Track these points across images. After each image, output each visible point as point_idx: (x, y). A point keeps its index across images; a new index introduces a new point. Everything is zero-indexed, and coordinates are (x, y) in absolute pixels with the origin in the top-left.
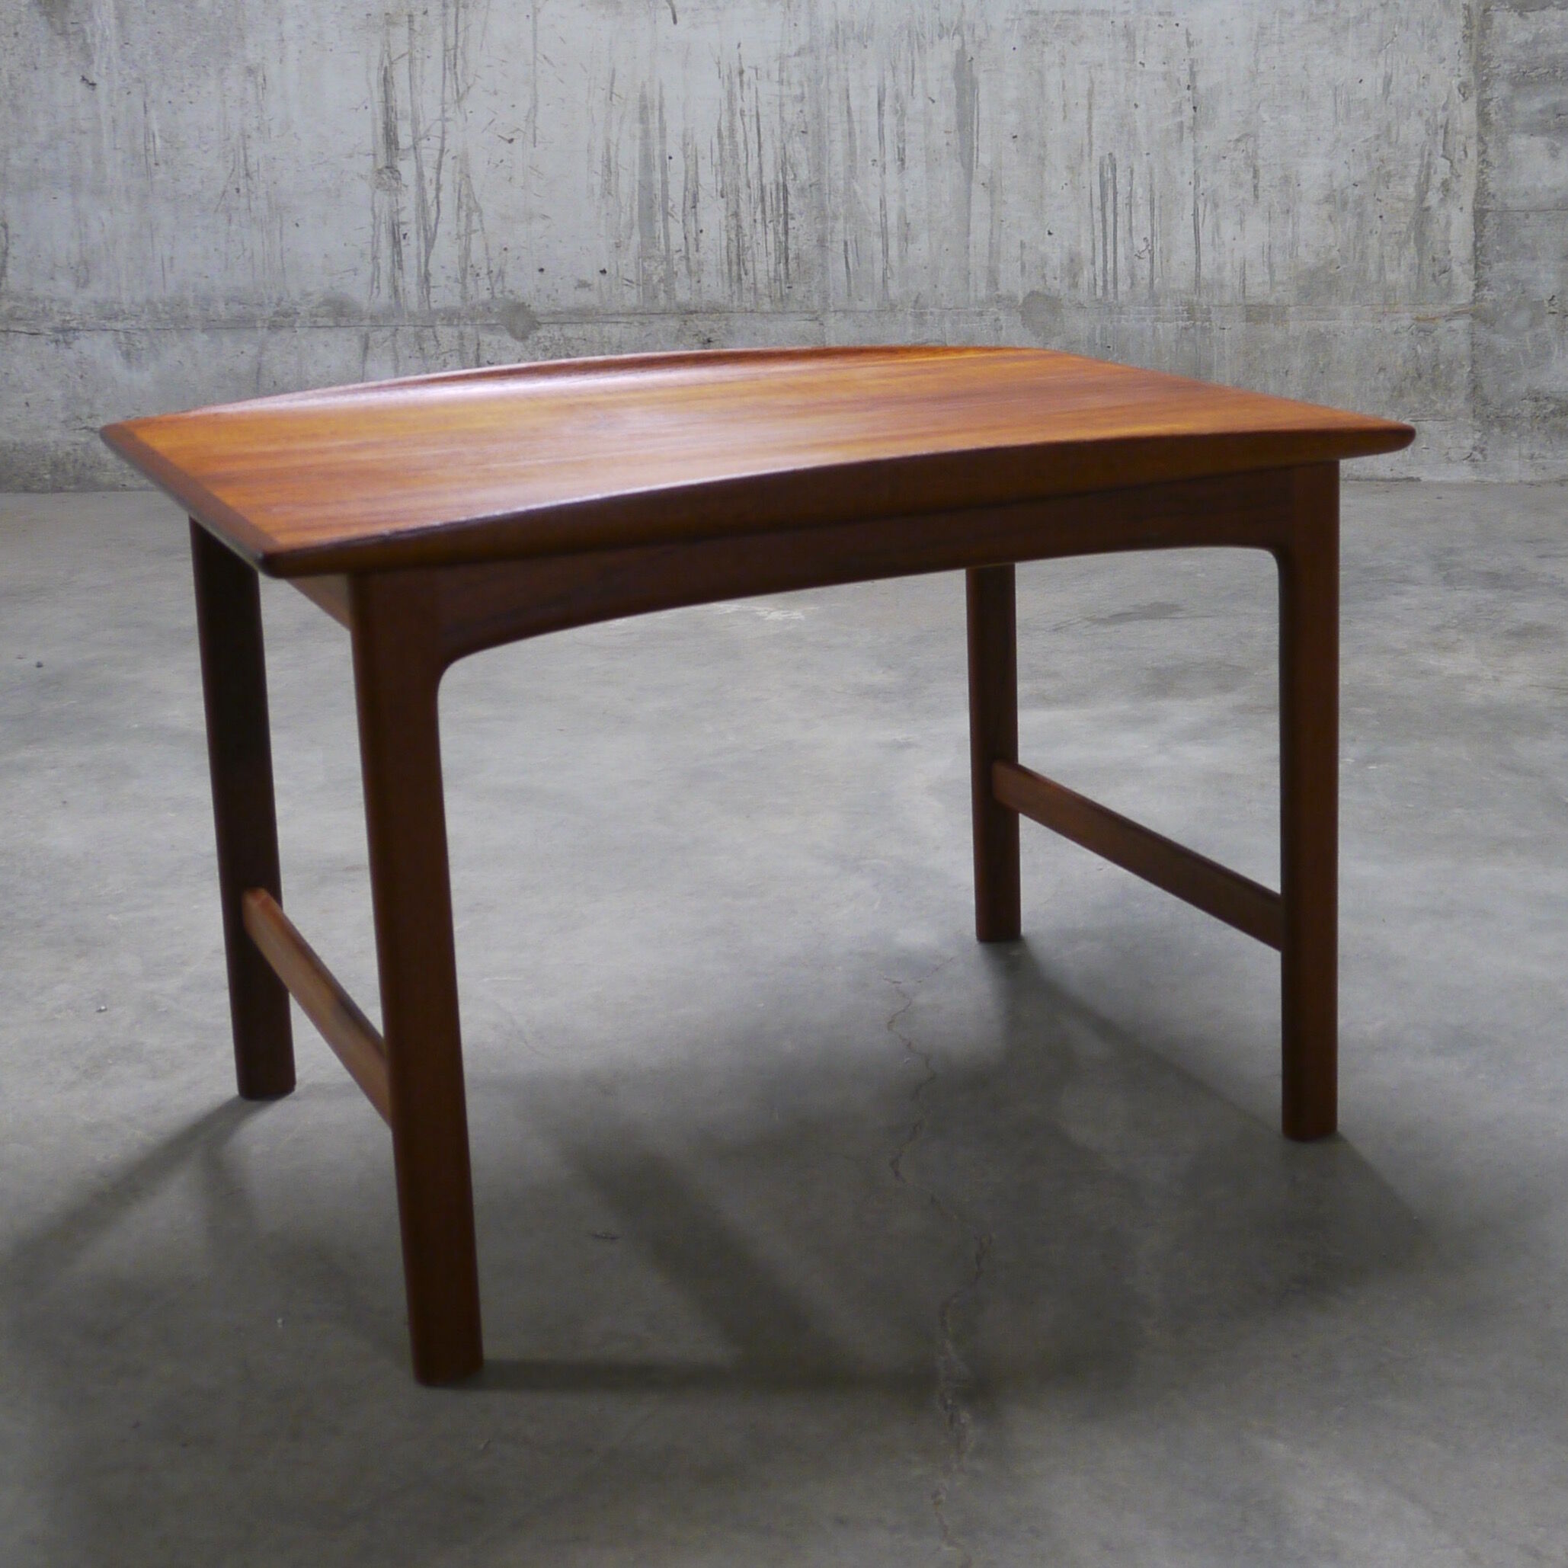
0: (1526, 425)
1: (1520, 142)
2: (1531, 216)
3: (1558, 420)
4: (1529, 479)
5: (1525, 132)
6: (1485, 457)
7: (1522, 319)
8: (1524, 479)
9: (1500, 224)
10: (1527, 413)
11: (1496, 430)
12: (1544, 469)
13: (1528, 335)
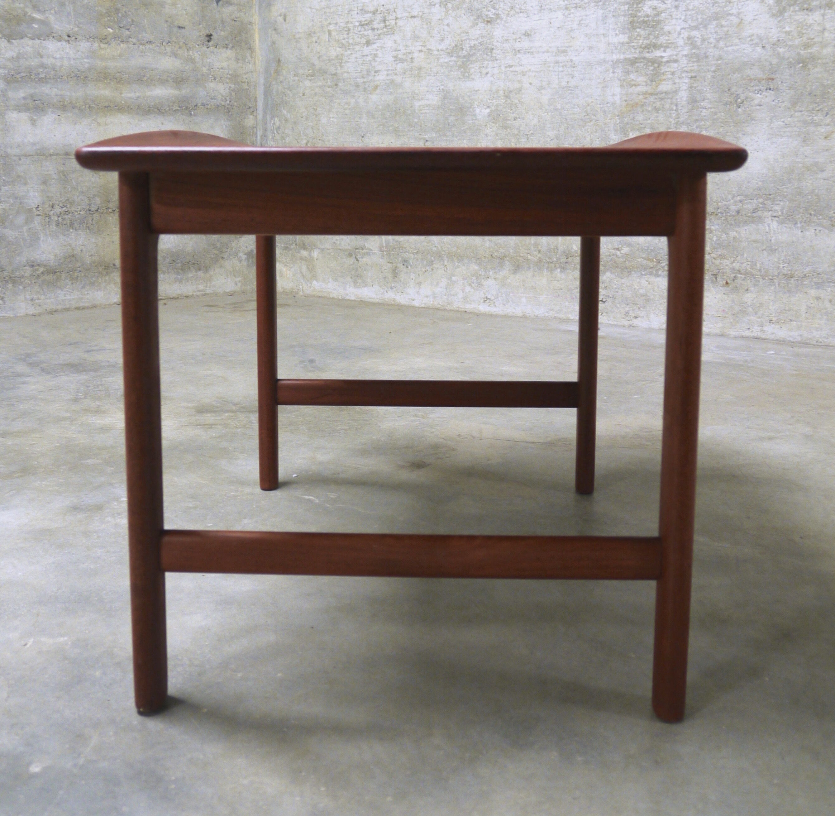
0: (27, 281)
1: (13, 116)
2: (22, 159)
3: (46, 277)
4: (31, 313)
5: (16, 110)
6: (4, 303)
7: (20, 220)
8: (28, 313)
9: (4, 164)
10: (27, 274)
11: (10, 286)
12: (39, 306)
13: (25, 228)
